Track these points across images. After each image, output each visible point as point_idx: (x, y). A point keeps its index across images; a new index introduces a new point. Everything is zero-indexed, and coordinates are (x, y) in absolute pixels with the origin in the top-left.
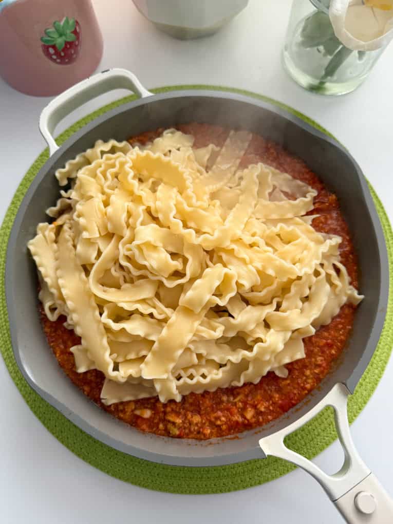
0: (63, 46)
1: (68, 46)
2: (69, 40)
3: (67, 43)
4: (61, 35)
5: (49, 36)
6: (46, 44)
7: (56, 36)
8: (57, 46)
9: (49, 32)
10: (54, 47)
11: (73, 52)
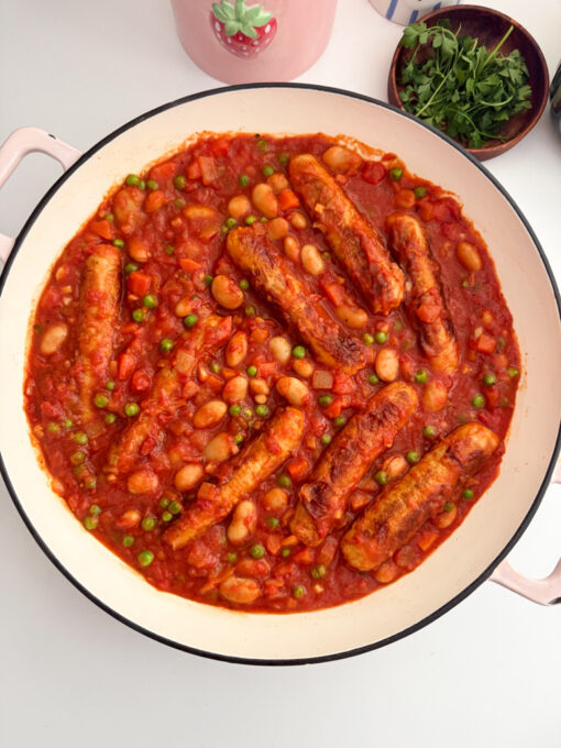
0: (235, 33)
1: (241, 39)
2: (247, 34)
5: (223, 10)
6: (215, 15)
7: (231, 16)
8: (227, 27)
9: (226, 6)
10: (222, 25)
11: (245, 48)
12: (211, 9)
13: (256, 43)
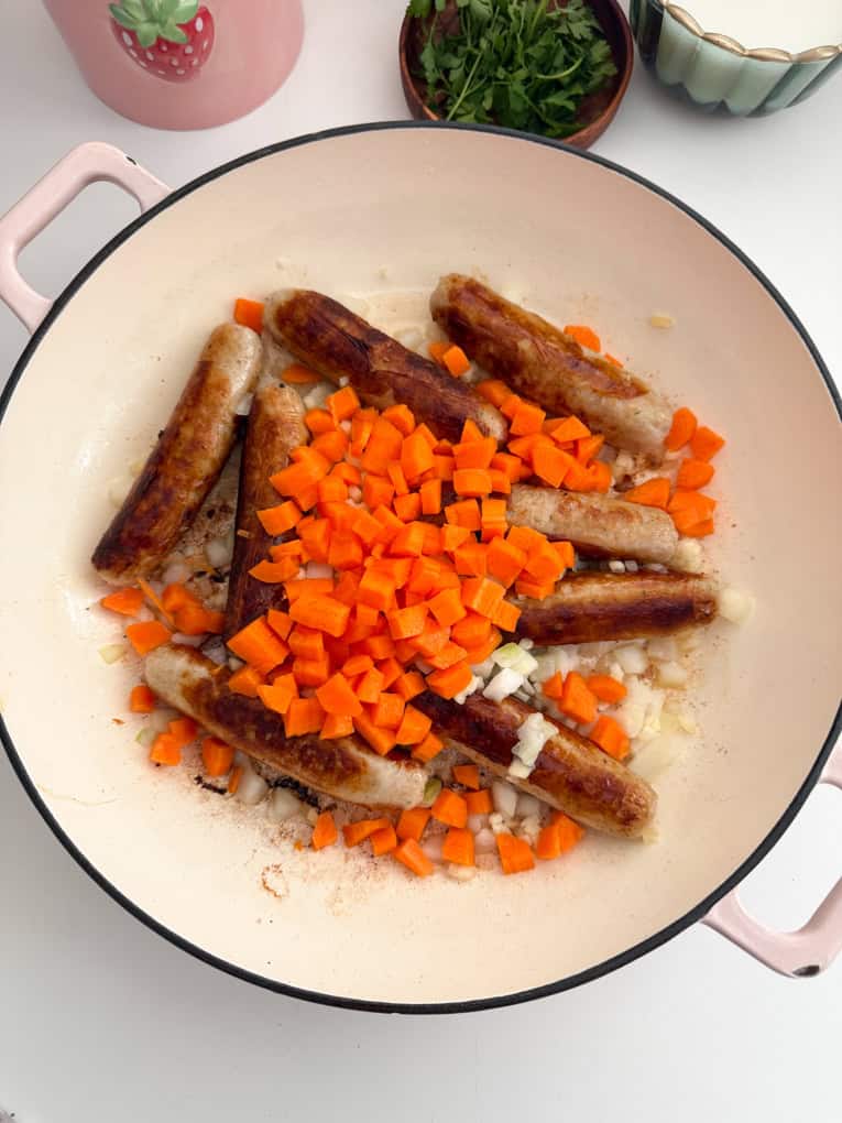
0: (153, 42)
1: (164, 48)
2: (171, 38)
3: (160, 41)
4: (152, 20)
5: (127, 11)
6: (118, 22)
7: (140, 15)
8: (139, 35)
10: (132, 34)
11: (175, 63)
12: (110, 14)
13: (189, 50)
